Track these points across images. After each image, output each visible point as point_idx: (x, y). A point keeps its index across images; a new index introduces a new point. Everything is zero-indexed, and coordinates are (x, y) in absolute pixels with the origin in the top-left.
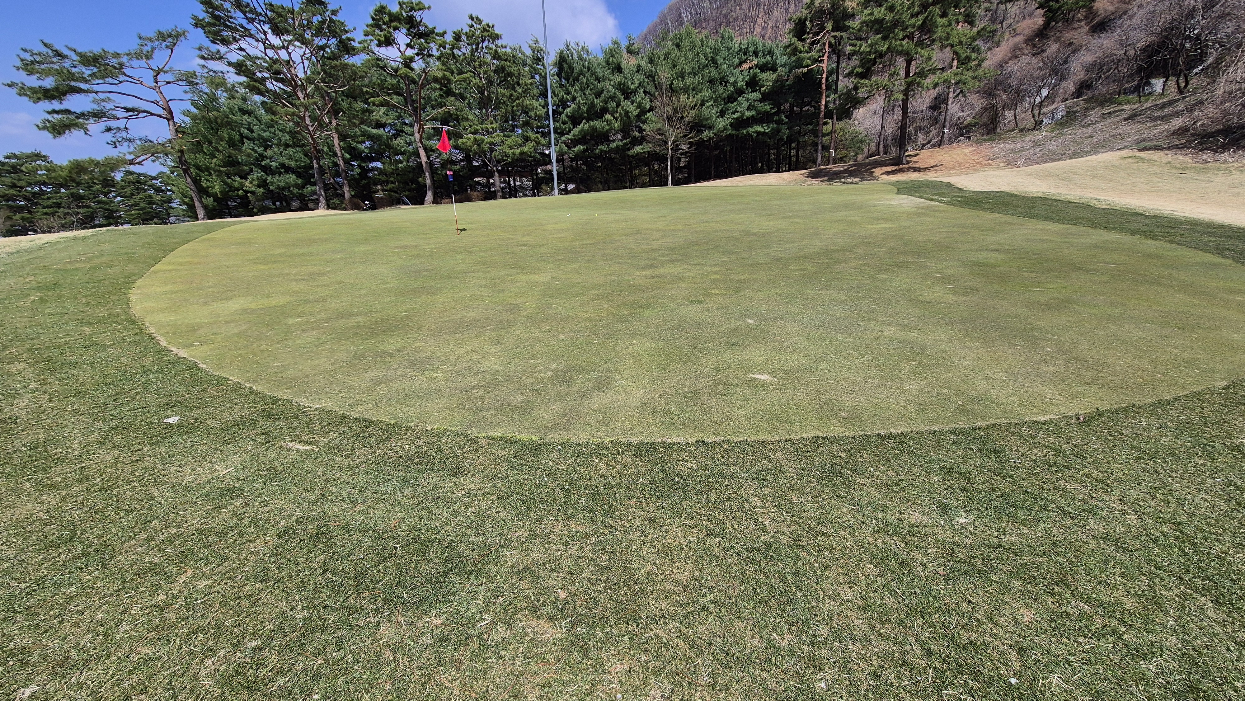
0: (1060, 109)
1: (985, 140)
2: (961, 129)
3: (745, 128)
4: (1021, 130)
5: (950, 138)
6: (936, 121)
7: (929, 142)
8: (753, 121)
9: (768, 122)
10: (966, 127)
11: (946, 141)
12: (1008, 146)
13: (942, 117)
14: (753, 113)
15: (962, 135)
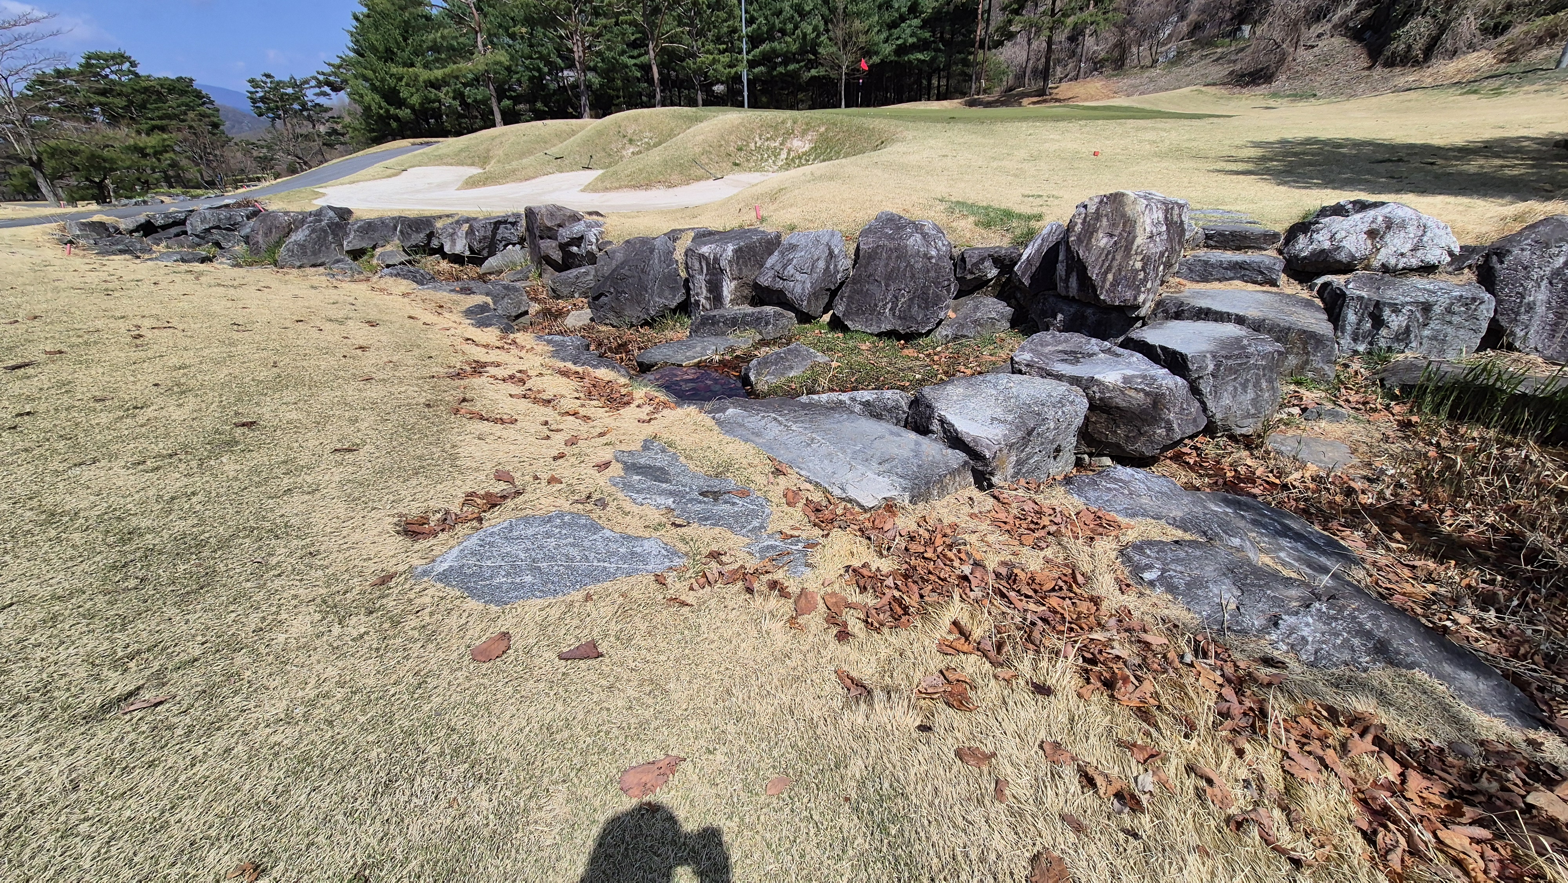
0: (1172, 49)
1: (1114, 76)
2: (1095, 63)
3: (907, 54)
4: (1142, 67)
5: (1086, 73)
6: (1073, 54)
7: (1066, 76)
8: (914, 48)
9: (927, 49)
10: (1100, 61)
11: (1082, 74)
12: (1130, 82)
13: (1079, 50)
14: (915, 40)
15: (1096, 70)
